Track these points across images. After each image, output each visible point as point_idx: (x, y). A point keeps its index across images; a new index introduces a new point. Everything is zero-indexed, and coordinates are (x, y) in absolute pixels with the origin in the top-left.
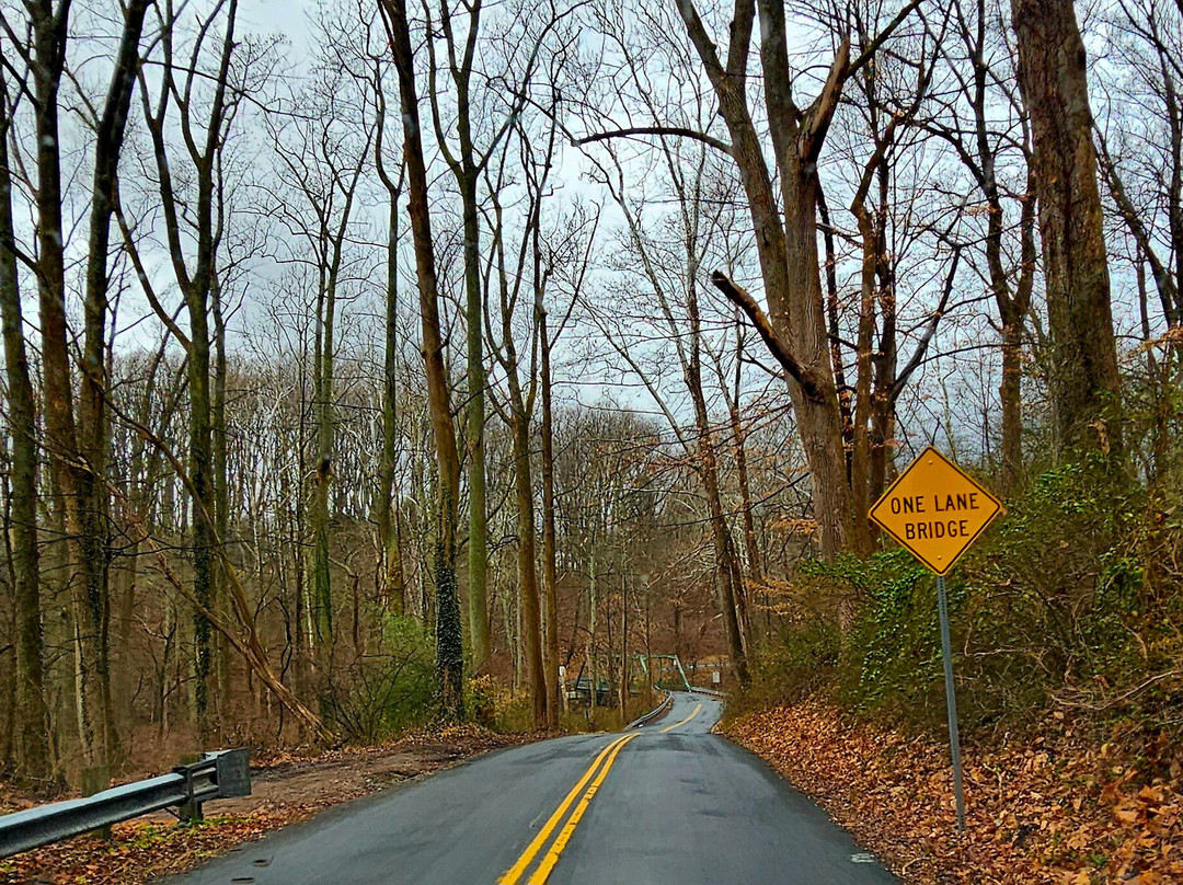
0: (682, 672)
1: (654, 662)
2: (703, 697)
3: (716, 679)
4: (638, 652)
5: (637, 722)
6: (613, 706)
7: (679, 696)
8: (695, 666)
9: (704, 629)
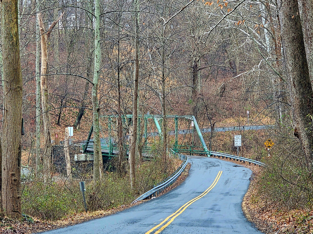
0: (200, 134)
1: (170, 123)
2: (222, 162)
3: (238, 142)
4: (152, 112)
5: (149, 193)
6: (122, 172)
7: (196, 161)
8: (212, 128)
9: (224, 88)
